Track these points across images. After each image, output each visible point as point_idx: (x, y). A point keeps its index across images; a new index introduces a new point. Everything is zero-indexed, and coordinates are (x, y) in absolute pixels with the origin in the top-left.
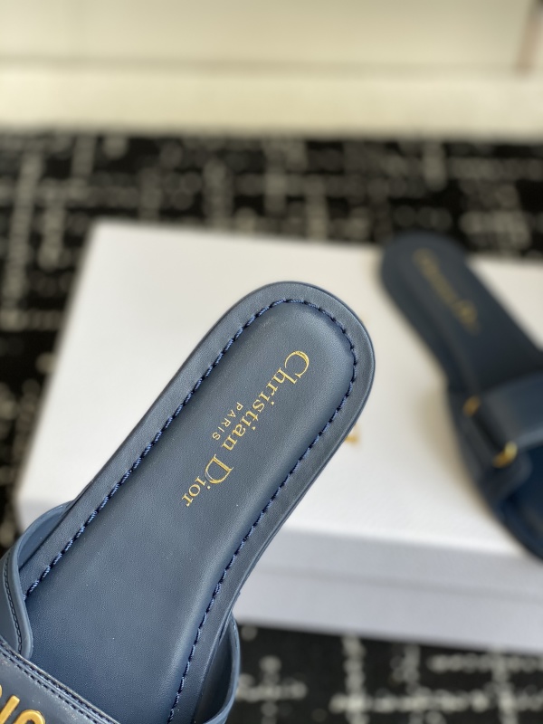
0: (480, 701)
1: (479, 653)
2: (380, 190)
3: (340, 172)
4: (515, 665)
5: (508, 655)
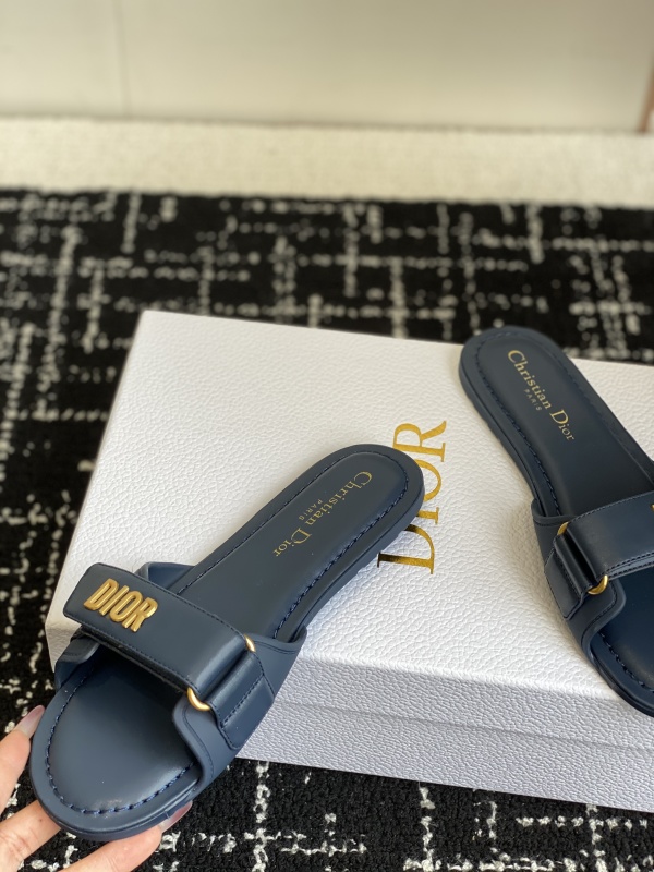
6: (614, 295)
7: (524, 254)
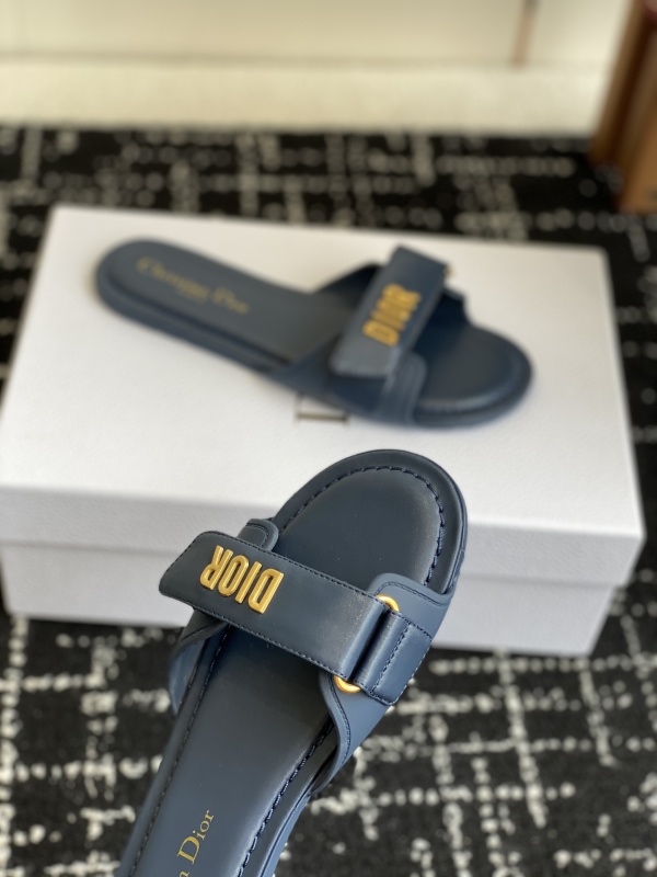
0: (485, 703)
1: (483, 655)
2: (362, 187)
3: (321, 170)
4: (521, 665)
5: (514, 656)
6: (498, 208)
7: (411, 175)
